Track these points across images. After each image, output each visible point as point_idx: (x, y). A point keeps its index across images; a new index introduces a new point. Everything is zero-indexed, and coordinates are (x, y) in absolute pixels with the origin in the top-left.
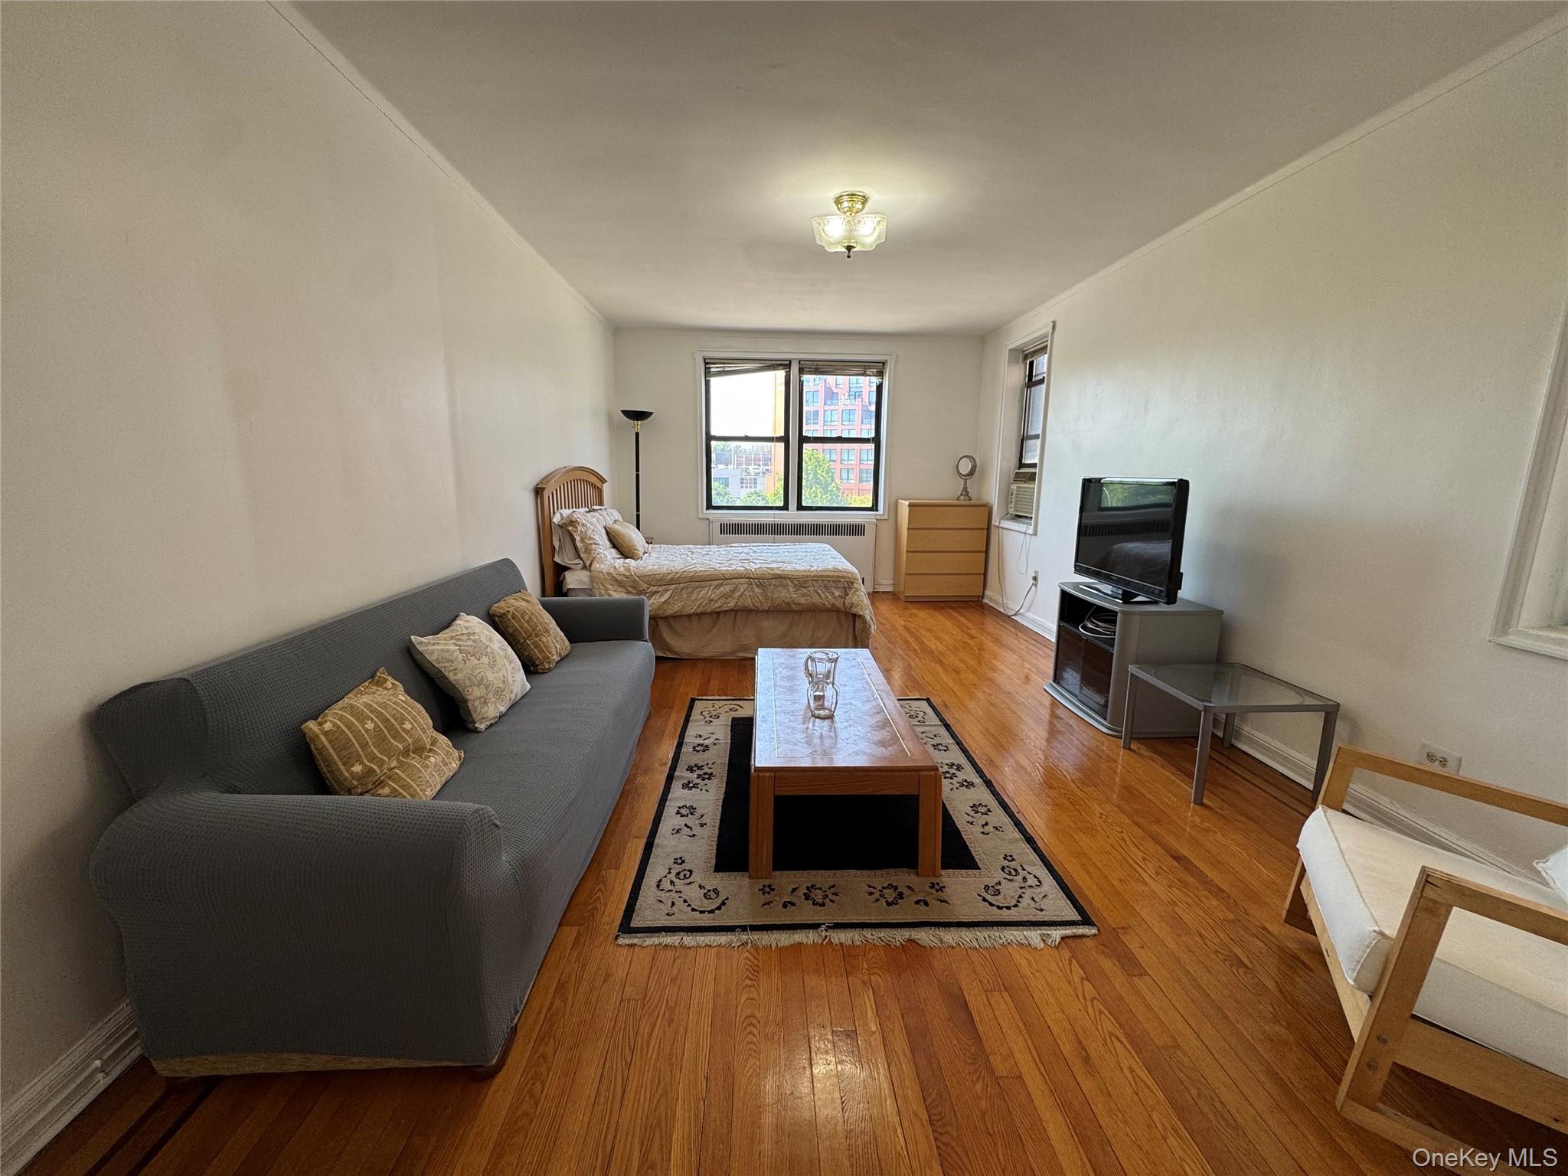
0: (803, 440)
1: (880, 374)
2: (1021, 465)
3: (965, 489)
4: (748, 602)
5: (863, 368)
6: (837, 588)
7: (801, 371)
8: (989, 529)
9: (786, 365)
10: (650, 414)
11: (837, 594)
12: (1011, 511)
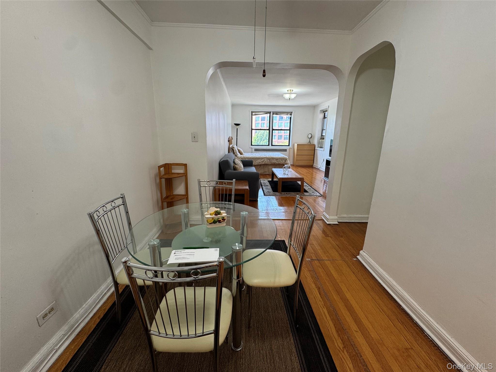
0: (273, 130)
2: (322, 136)
3: (310, 141)
5: (287, 113)
7: (273, 114)
8: (315, 150)
9: (270, 113)
10: (240, 124)
11: (284, 161)
12: (319, 146)
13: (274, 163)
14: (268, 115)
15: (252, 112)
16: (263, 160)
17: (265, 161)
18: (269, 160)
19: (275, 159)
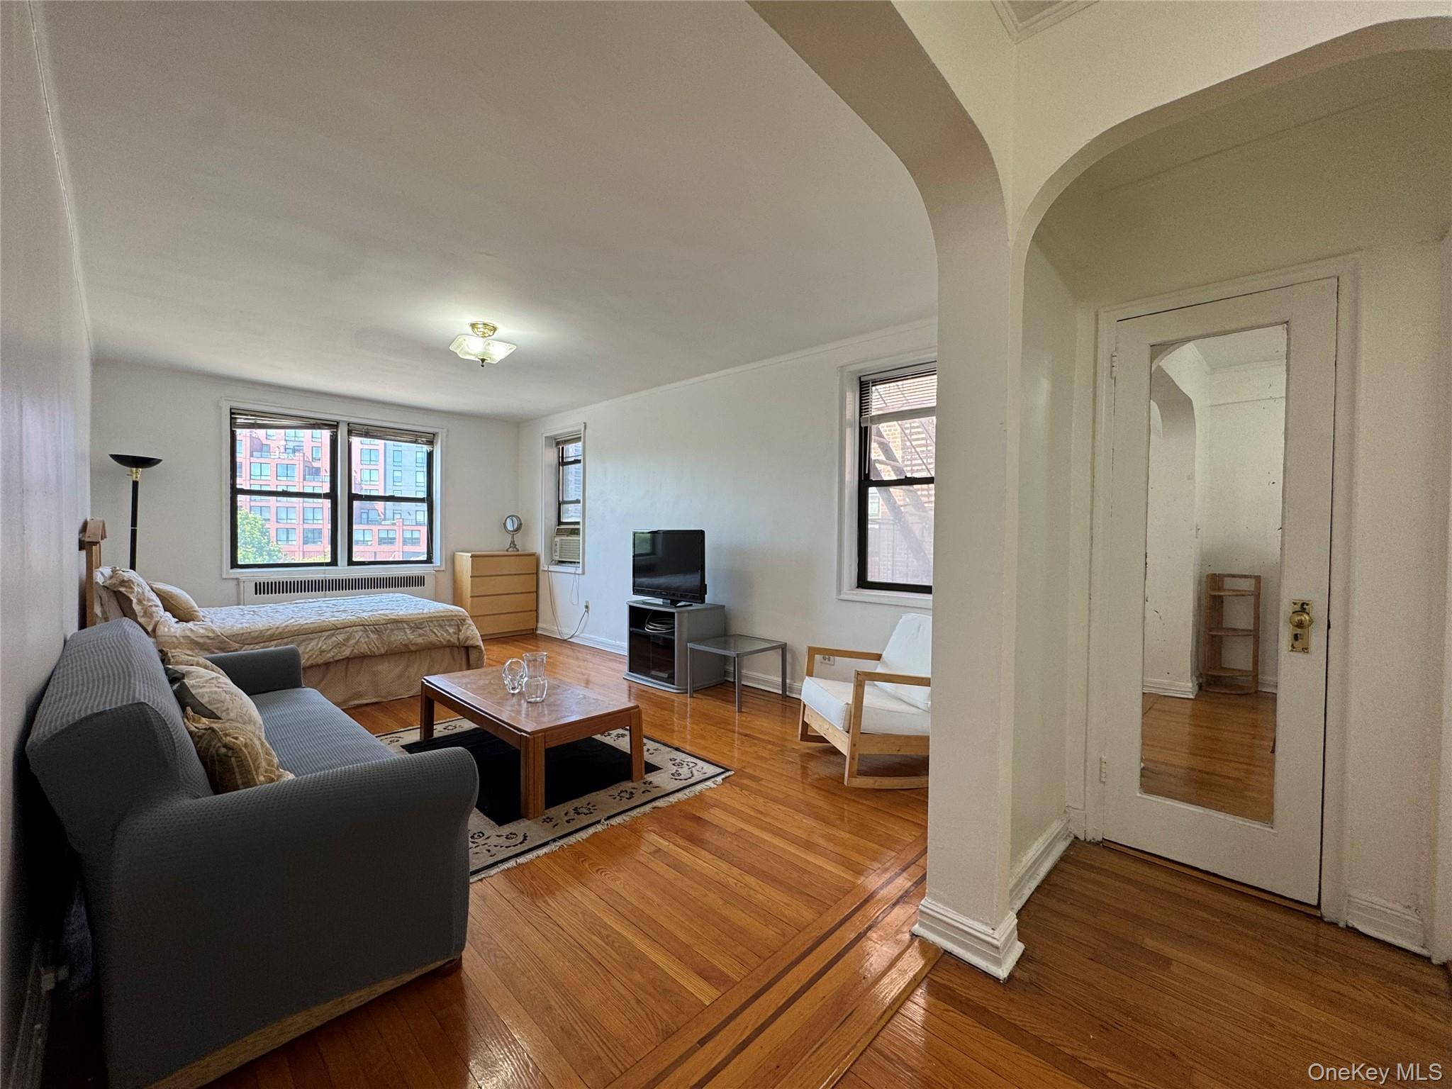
0: (352, 497)
1: (431, 443)
2: (560, 523)
3: (513, 542)
4: (364, 648)
5: (415, 437)
6: (450, 625)
7: (350, 433)
8: (537, 574)
9: (333, 426)
10: (157, 461)
11: (451, 631)
12: (557, 558)
13: (406, 645)
14: (326, 434)
15: (232, 413)
16: (341, 638)
17: (352, 642)
18: (377, 631)
19: (406, 622)
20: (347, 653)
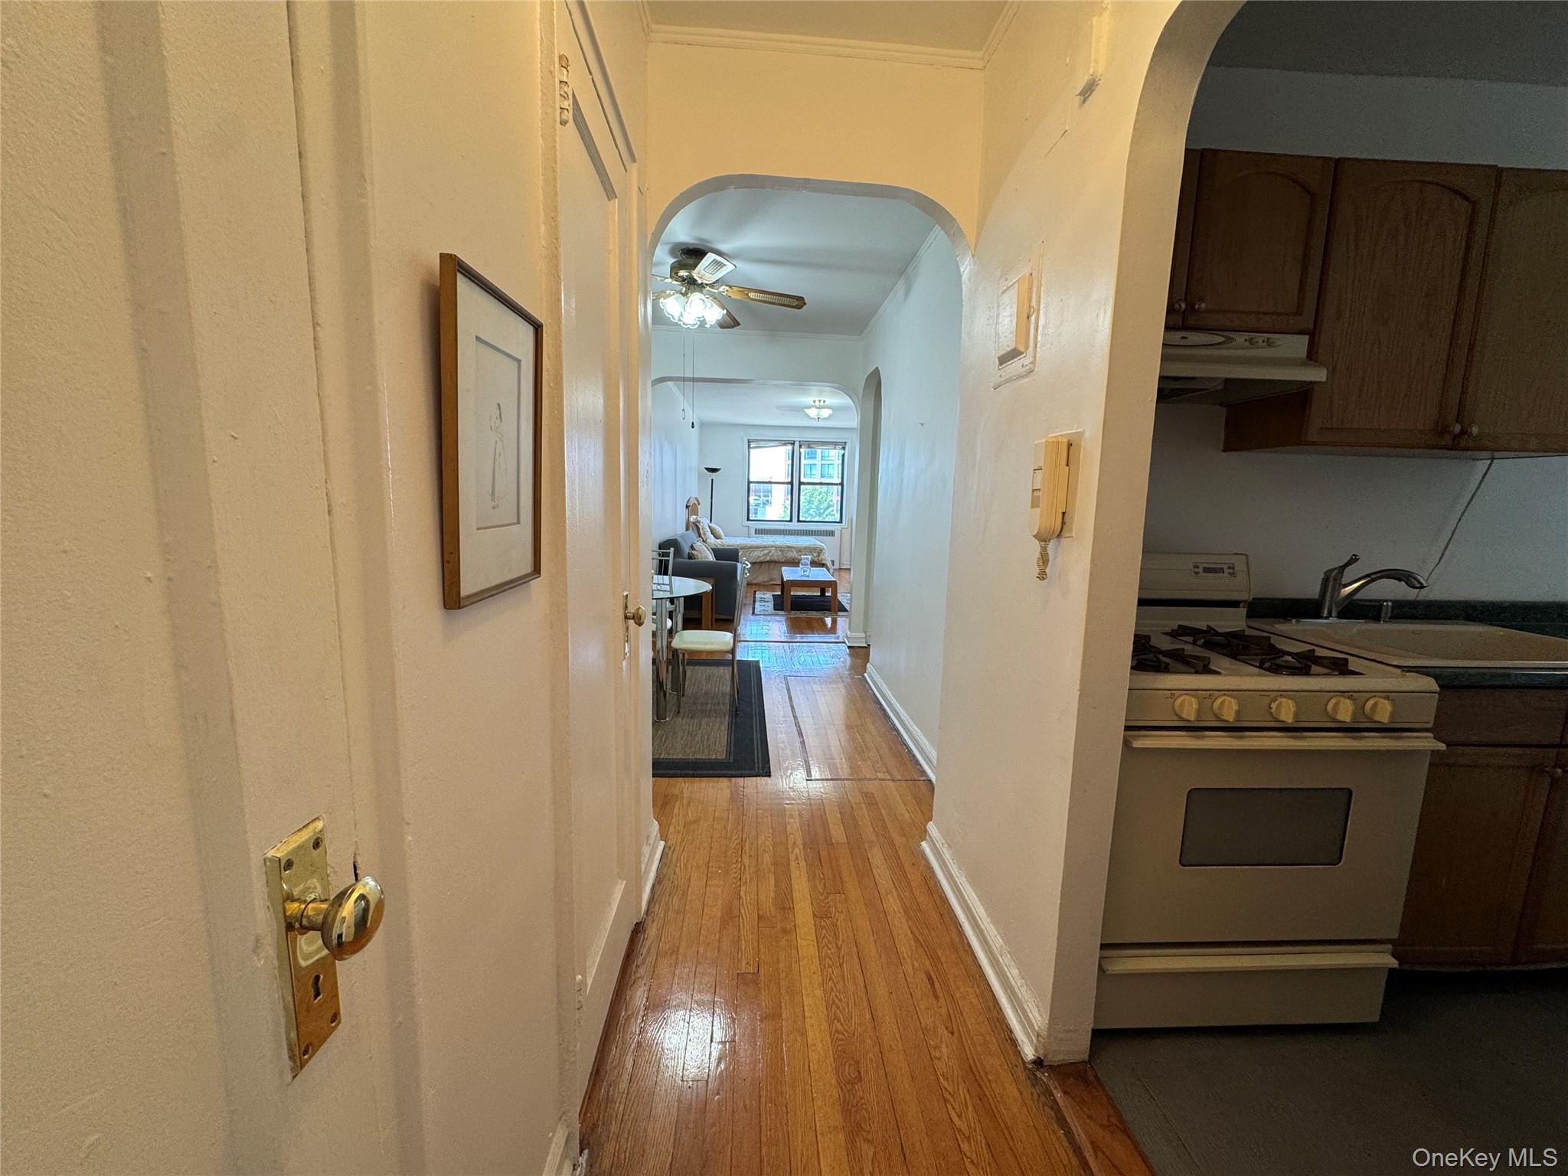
0: (801, 483)
1: (844, 448)
5: (835, 444)
6: (815, 552)
7: (800, 446)
9: (793, 444)
10: (719, 469)
13: (793, 559)
14: (790, 447)
15: (749, 442)
20: (768, 559)
